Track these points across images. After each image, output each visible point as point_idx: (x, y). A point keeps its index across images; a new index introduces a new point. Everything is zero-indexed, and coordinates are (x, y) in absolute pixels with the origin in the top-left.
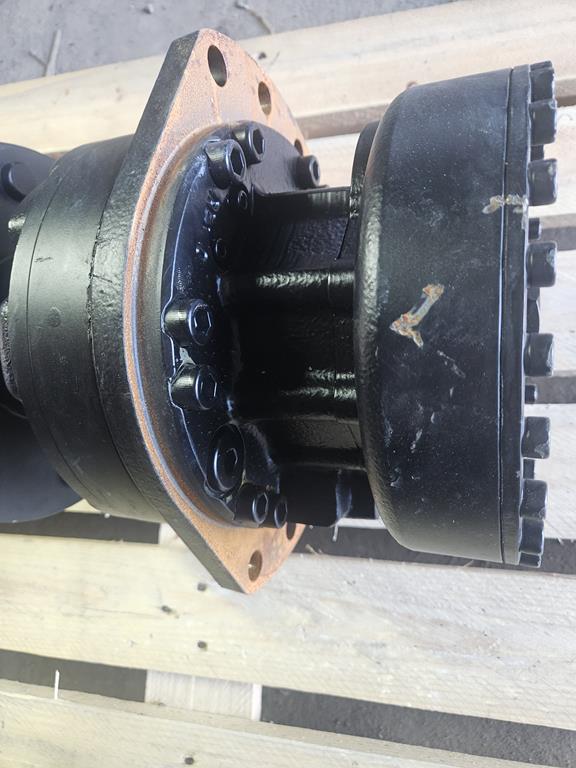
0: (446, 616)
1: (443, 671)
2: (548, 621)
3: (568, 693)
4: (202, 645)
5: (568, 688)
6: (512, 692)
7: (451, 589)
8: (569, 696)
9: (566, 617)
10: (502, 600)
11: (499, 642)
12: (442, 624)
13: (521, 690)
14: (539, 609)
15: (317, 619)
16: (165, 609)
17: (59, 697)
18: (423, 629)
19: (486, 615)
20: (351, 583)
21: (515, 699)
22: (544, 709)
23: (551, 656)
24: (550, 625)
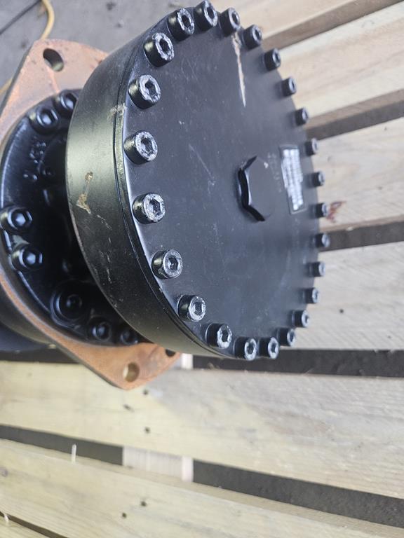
0: (296, 410)
1: (295, 449)
2: (368, 413)
3: (386, 467)
4: (147, 430)
5: (385, 464)
6: (344, 466)
7: (298, 390)
8: (387, 470)
9: (382, 409)
10: (334, 397)
11: (333, 428)
12: (293, 415)
13: (350, 465)
14: (361, 404)
15: (212, 412)
16: (127, 407)
17: (76, 461)
18: (280, 419)
19: (323, 408)
20: (233, 388)
21: (346, 471)
22: (368, 479)
23: (372, 439)
24: (371, 416)
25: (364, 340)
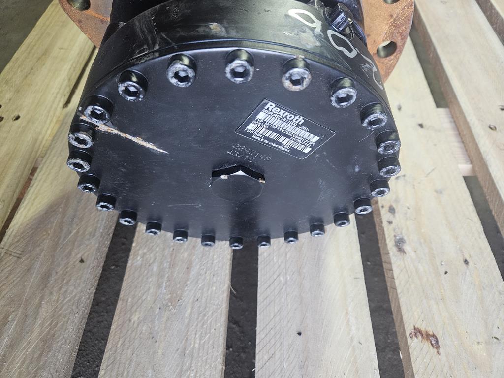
0: (193, 272)
1: (155, 268)
2: (187, 352)
3: (130, 365)
5: (133, 364)
6: (135, 318)
8: (127, 366)
9: (189, 368)
10: (205, 315)
11: (174, 311)
12: (188, 269)
13: (136, 325)
14: (197, 345)
18: (185, 255)
19: (194, 302)
21: (130, 321)
22: (120, 343)
23: (160, 352)
24: (184, 354)
25: (266, 358)
